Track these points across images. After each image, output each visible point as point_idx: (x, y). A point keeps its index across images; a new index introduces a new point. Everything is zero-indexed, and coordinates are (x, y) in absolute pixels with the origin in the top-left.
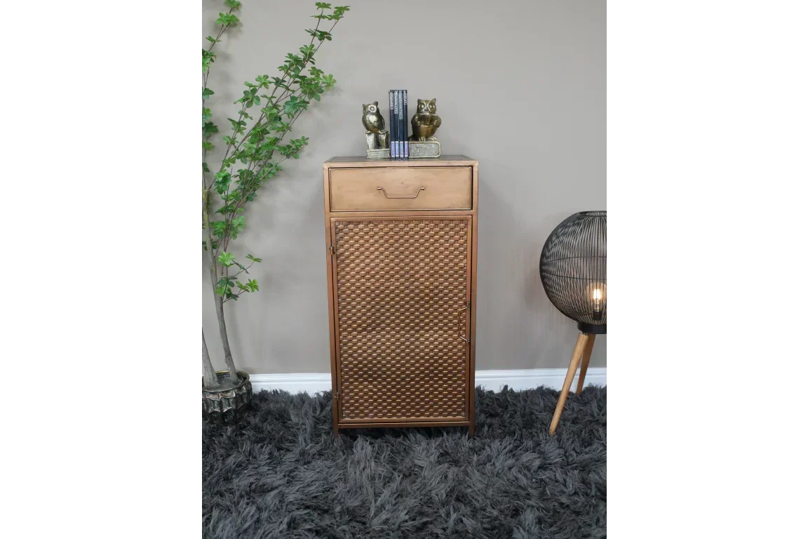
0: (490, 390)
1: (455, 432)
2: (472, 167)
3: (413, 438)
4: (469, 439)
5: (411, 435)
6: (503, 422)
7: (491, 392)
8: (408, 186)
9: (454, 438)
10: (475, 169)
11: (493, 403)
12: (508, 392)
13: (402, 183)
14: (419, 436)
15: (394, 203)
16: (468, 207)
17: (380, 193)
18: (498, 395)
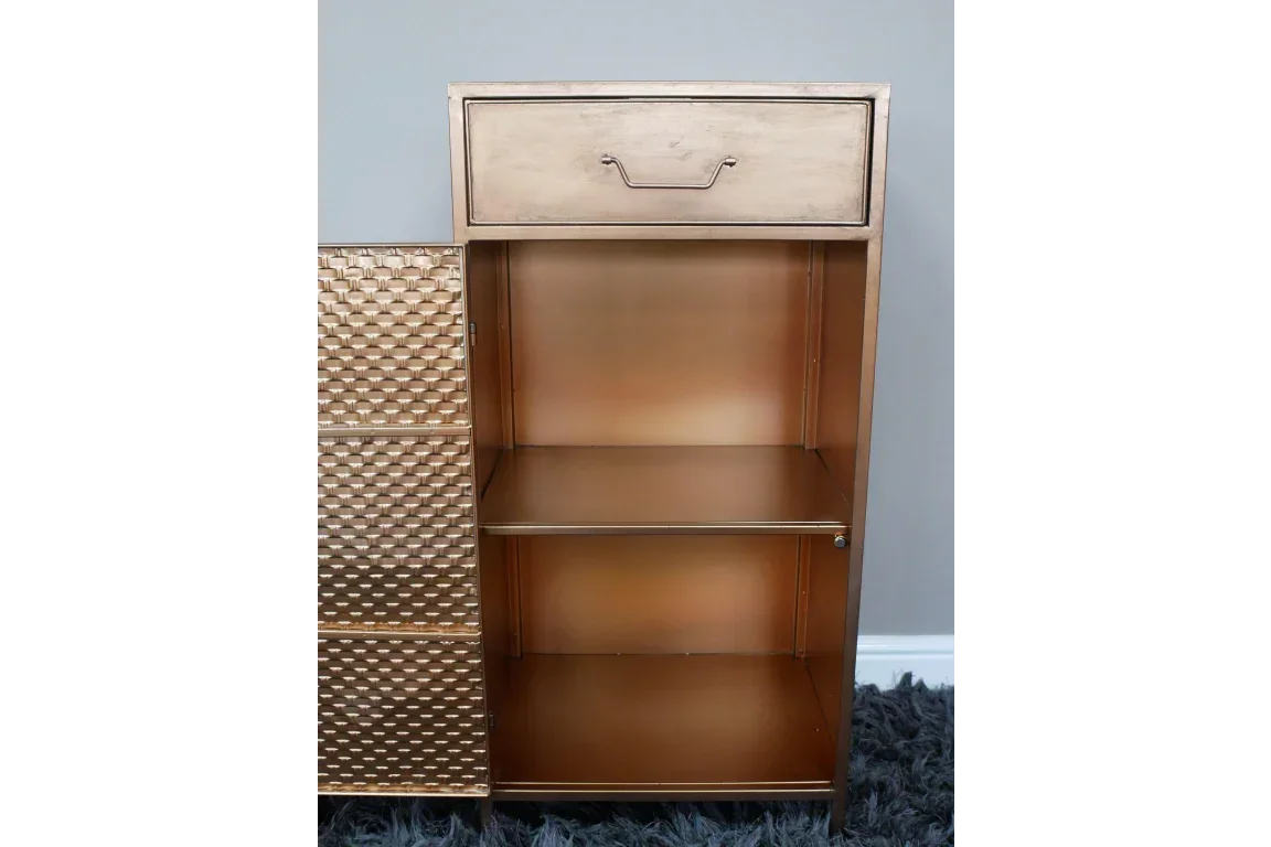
0: (867, 683)
1: (797, 814)
2: (872, 101)
3: (685, 828)
4: (831, 834)
5: (681, 816)
6: (914, 779)
7: (872, 689)
8: (687, 155)
9: (791, 829)
10: (881, 109)
11: (881, 718)
12: (913, 689)
13: (673, 145)
14: (700, 820)
15: (646, 204)
16: (856, 218)
17: (609, 171)
18: (888, 695)
